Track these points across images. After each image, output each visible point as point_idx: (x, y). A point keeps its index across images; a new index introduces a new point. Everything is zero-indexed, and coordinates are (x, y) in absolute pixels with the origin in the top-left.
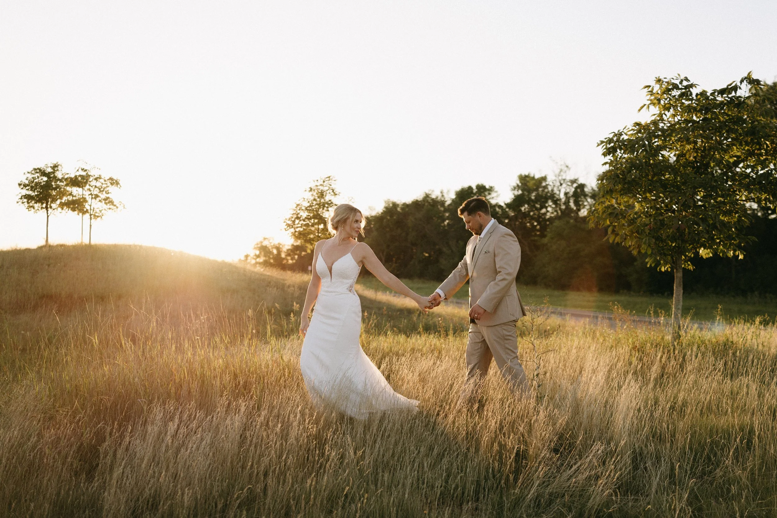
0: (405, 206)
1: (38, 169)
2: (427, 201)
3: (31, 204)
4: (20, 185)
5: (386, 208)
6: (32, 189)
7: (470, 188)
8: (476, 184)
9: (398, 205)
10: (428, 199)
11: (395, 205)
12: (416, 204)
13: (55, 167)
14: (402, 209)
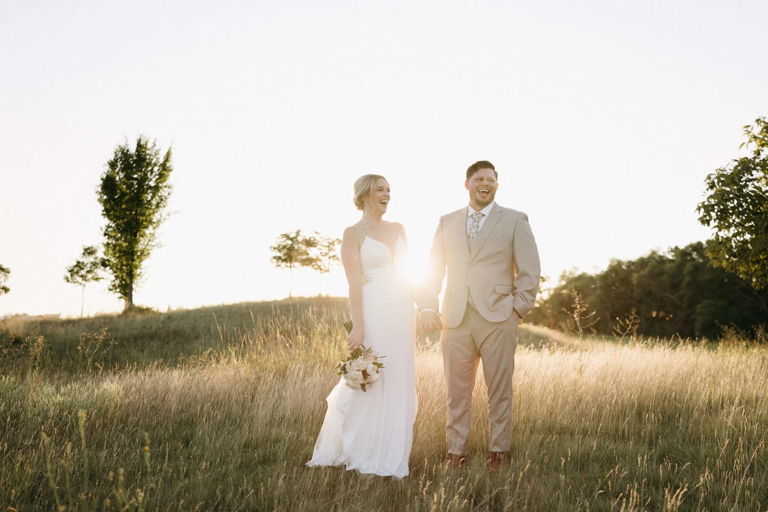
0: (631, 263)
1: (285, 234)
2: (654, 258)
3: (279, 264)
4: (271, 248)
5: (611, 266)
6: (280, 251)
7: (700, 244)
8: (706, 239)
9: (623, 263)
10: (654, 256)
11: (620, 263)
12: (642, 263)
13: (298, 233)
14: (628, 267)
